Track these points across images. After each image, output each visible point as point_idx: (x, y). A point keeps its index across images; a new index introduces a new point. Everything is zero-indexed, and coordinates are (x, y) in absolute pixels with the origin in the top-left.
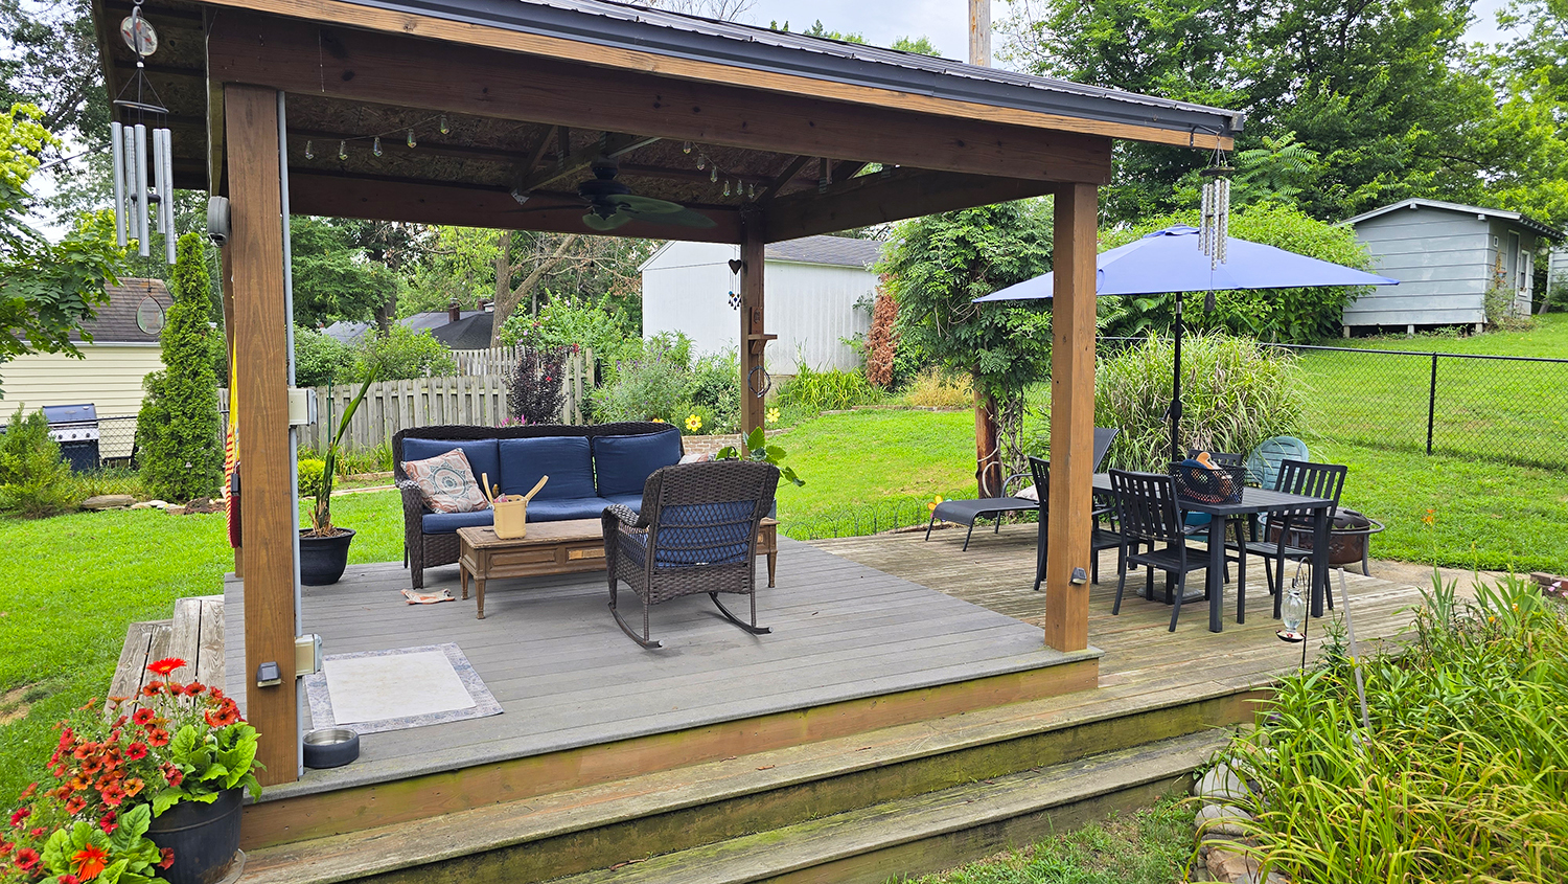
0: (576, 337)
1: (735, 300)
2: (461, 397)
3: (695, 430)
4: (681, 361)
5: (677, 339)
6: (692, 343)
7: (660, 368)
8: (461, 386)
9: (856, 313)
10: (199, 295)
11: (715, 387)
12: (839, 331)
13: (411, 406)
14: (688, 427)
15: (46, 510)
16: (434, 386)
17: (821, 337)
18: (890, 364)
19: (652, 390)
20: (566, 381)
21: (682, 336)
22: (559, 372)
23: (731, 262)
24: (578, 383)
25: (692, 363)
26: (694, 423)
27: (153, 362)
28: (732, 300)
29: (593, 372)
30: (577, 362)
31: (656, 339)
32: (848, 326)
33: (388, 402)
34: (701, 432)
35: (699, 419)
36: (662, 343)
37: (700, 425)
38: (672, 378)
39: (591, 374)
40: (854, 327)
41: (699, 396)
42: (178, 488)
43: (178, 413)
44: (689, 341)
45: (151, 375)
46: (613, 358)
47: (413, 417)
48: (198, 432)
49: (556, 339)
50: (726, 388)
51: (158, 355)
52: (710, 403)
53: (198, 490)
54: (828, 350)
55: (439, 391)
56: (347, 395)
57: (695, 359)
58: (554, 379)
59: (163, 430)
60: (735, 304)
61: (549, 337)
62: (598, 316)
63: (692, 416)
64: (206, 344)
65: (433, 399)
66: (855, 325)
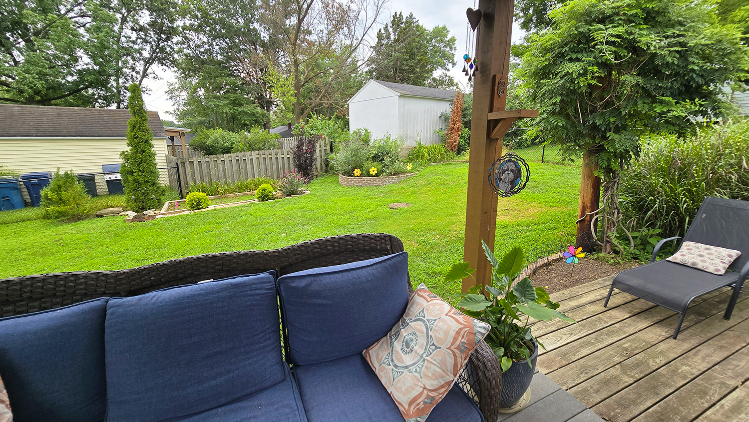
0: (322, 132)
1: (471, 67)
2: (274, 159)
3: (374, 174)
4: (366, 142)
5: (364, 132)
6: (371, 133)
7: (357, 145)
8: (273, 154)
9: (440, 119)
10: (141, 113)
11: (382, 153)
12: (433, 127)
13: (252, 163)
14: (371, 173)
15: (77, 218)
16: (261, 154)
17: (425, 130)
18: (458, 142)
19: (354, 155)
20: (318, 151)
21: (366, 130)
22: (314, 147)
23: (470, 12)
24: (323, 152)
25: (371, 143)
26: (373, 171)
27: (123, 146)
28: (468, 67)
29: (329, 147)
30: (322, 143)
31: (355, 132)
32: (436, 125)
33: (242, 162)
34: (377, 175)
35: (376, 169)
36: (357, 133)
37: (376, 172)
38: (363, 150)
39: (328, 147)
40: (438, 126)
41: (375, 158)
42: (140, 205)
43: (136, 170)
44: (370, 133)
45: (124, 152)
46: (337, 140)
47: (253, 168)
48: (146, 179)
49: (314, 133)
50: (388, 154)
51: (125, 143)
52: (380, 161)
53: (150, 206)
54: (428, 136)
55: (264, 156)
56: (223, 159)
57: (372, 141)
58: (312, 151)
59: (130, 178)
60: (471, 72)
61: (311, 132)
62: (332, 123)
63: (373, 168)
64: (147, 137)
65: (261, 160)
66: (439, 125)
